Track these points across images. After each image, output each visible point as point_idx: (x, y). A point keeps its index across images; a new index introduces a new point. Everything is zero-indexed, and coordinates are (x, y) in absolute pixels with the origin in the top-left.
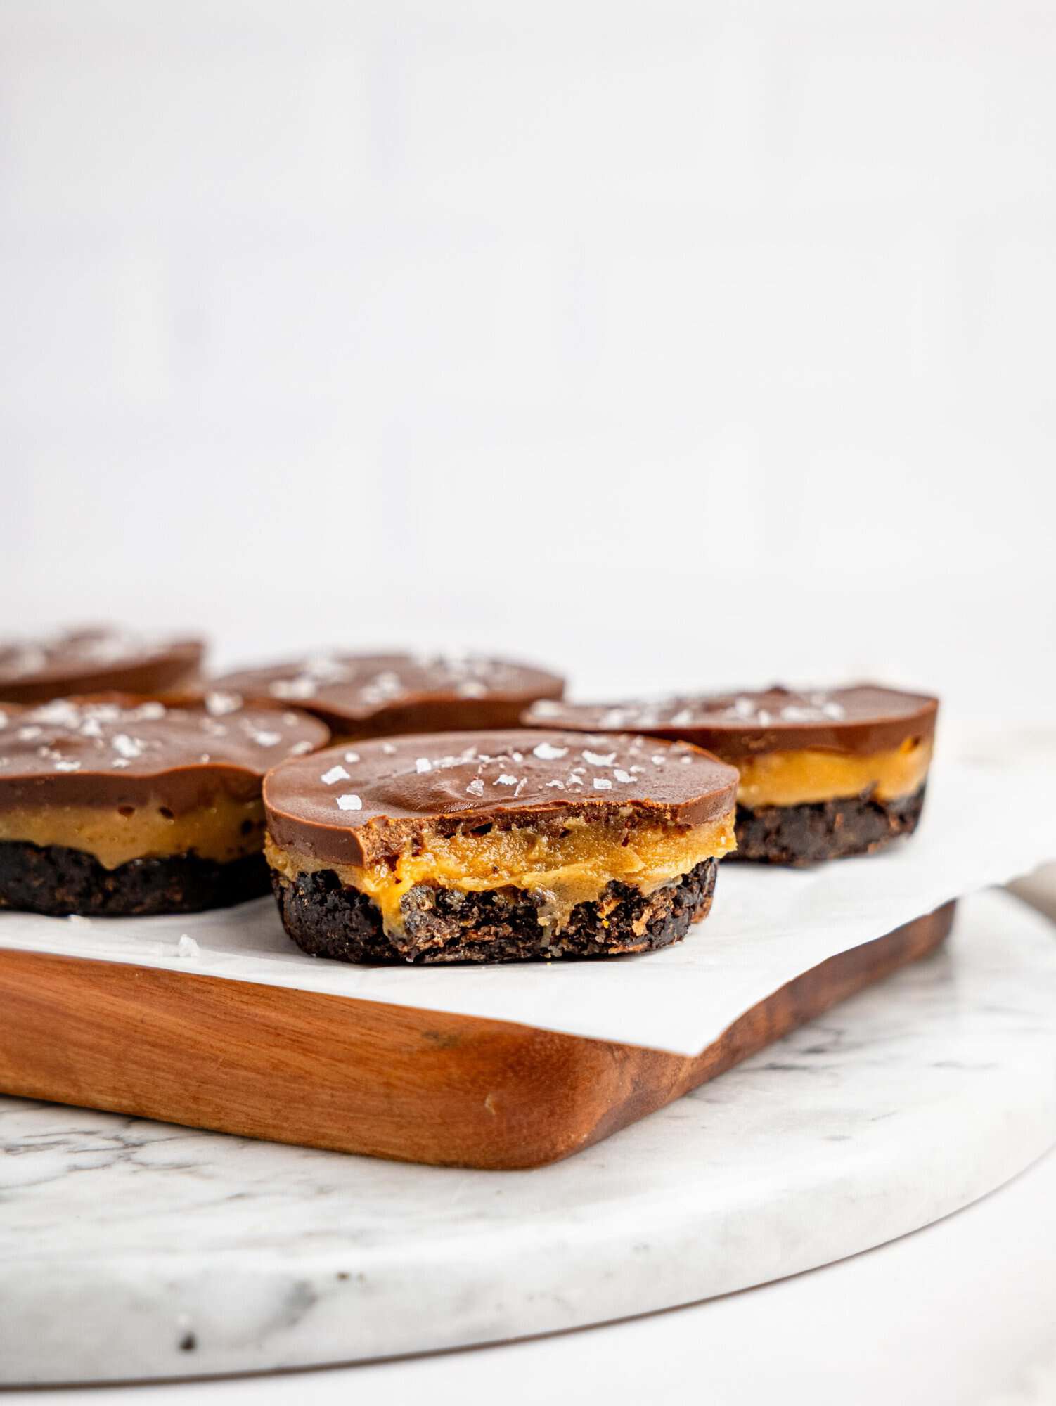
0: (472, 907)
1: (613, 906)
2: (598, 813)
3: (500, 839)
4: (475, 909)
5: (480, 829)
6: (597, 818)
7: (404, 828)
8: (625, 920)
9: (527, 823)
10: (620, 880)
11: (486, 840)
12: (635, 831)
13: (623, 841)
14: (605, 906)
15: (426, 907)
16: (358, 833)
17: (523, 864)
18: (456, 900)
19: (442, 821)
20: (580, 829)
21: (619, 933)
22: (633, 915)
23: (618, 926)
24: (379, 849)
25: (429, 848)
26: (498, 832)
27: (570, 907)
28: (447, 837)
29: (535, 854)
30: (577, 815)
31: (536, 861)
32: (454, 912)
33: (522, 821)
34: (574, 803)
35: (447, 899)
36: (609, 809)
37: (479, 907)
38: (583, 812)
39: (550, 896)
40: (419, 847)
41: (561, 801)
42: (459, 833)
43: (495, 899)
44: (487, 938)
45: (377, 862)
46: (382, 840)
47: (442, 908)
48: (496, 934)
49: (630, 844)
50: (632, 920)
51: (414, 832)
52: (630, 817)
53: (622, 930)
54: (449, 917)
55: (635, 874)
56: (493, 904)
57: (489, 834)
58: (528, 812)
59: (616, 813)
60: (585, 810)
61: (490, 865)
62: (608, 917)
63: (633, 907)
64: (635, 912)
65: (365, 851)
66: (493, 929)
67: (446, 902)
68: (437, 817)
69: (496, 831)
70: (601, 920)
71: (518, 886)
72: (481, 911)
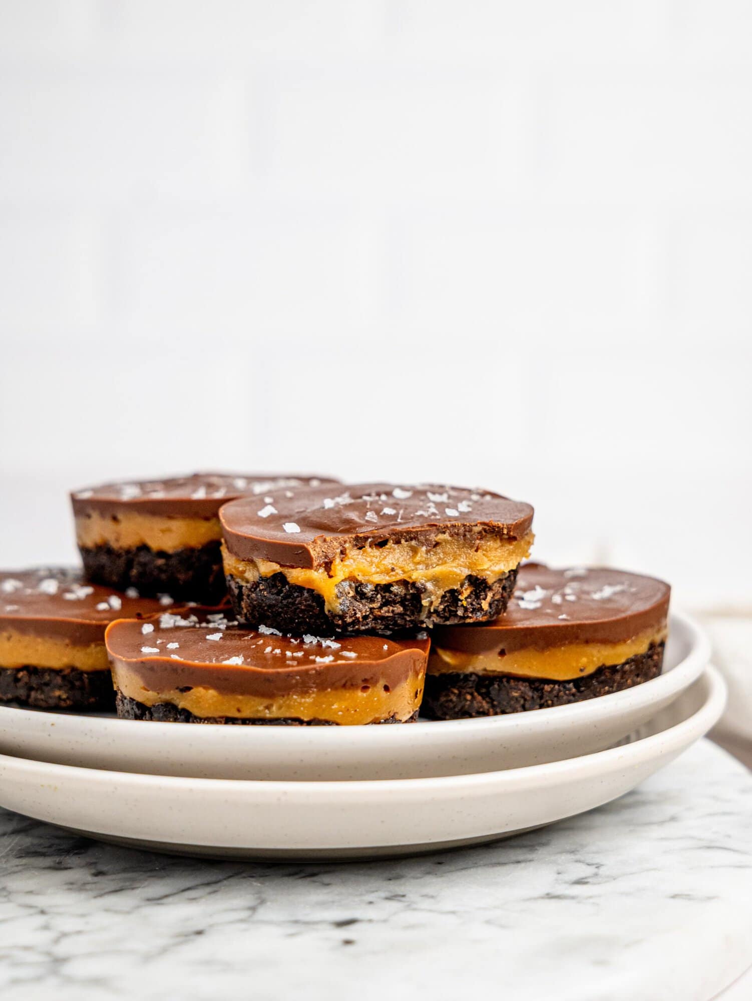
0: (377, 595)
1: (469, 591)
2: (458, 531)
3: (394, 550)
4: (379, 596)
5: (381, 544)
6: (458, 534)
7: (335, 543)
8: (476, 600)
9: (411, 539)
10: (474, 574)
11: (385, 550)
12: (483, 542)
13: (476, 548)
14: (464, 591)
15: (350, 595)
16: (309, 547)
17: (411, 565)
18: (369, 590)
19: (357, 539)
20: (446, 541)
21: (473, 609)
22: (481, 597)
23: (472, 604)
24: (321, 557)
25: (350, 556)
26: (393, 545)
27: (441, 592)
28: (360, 548)
29: (418, 558)
30: (444, 533)
31: (419, 563)
32: (367, 598)
33: (408, 537)
34: (441, 525)
35: (364, 590)
36: (465, 528)
37: (381, 594)
38: (448, 531)
39: (430, 586)
40: (344, 556)
41: (432, 523)
42: (367, 547)
43: (392, 589)
44: (387, 614)
45: (320, 565)
46: (323, 551)
47: (360, 594)
48: (393, 611)
49: (479, 551)
50: (480, 600)
51: (341, 546)
52: (480, 533)
53: (475, 607)
54: (363, 601)
55: (485, 570)
56: (391, 592)
57: (387, 546)
58: (411, 531)
59: (470, 531)
60: (449, 529)
61: (390, 567)
62: (466, 598)
63: (480, 592)
64: (482, 595)
65: (314, 558)
66: (391, 608)
67: (363, 591)
68: (354, 536)
69: (390, 544)
70: (461, 601)
71: (408, 580)
72: (383, 597)
